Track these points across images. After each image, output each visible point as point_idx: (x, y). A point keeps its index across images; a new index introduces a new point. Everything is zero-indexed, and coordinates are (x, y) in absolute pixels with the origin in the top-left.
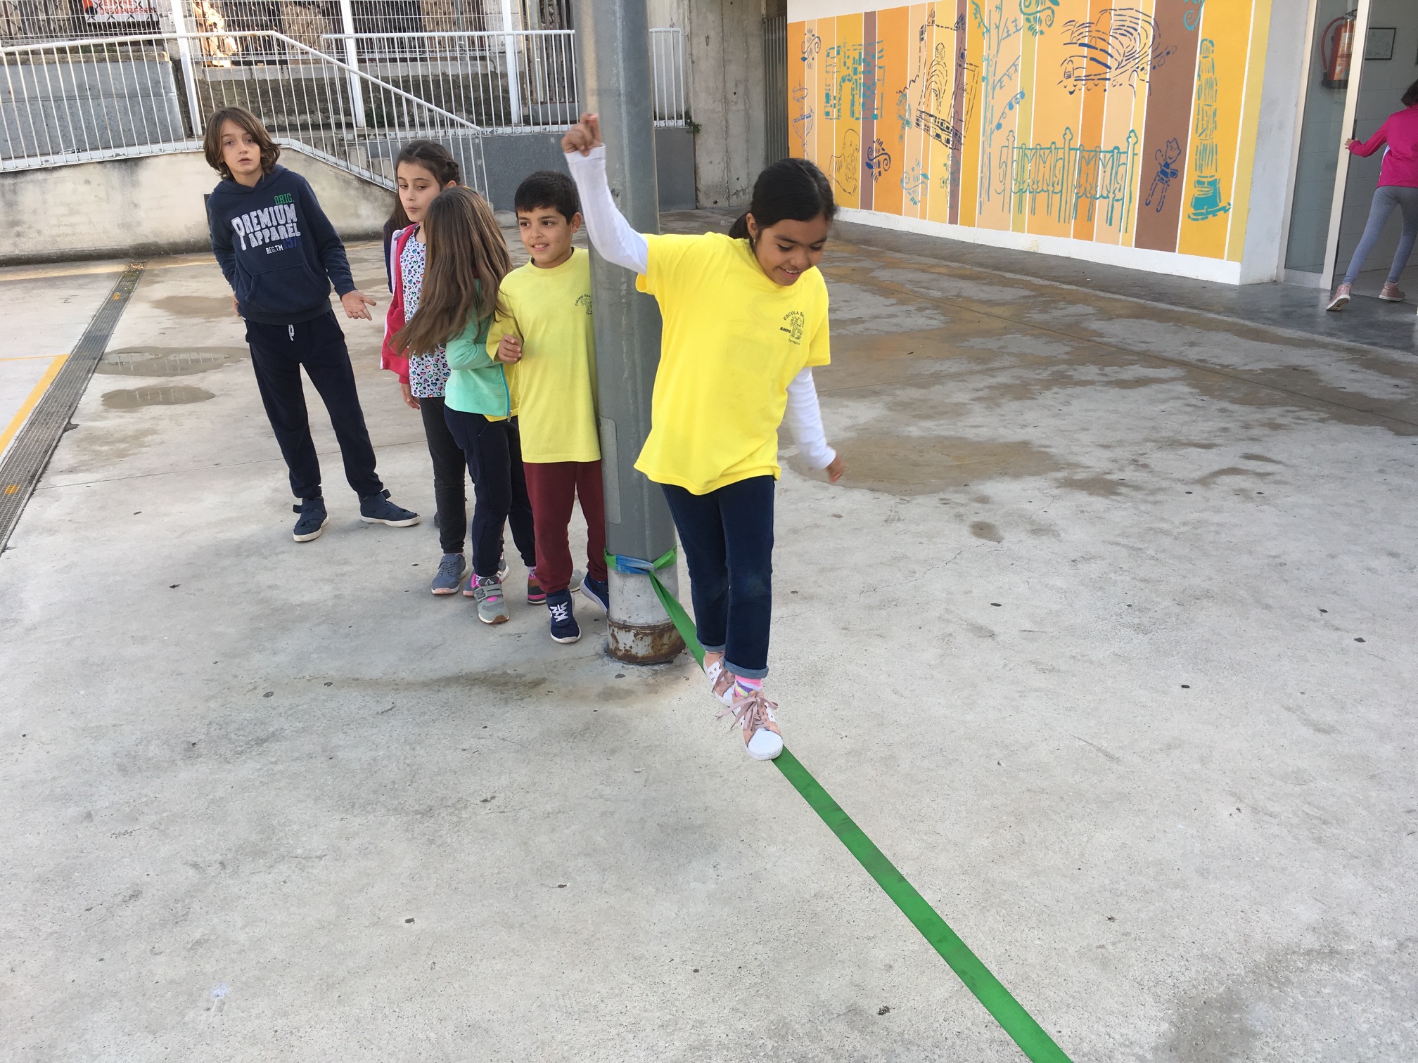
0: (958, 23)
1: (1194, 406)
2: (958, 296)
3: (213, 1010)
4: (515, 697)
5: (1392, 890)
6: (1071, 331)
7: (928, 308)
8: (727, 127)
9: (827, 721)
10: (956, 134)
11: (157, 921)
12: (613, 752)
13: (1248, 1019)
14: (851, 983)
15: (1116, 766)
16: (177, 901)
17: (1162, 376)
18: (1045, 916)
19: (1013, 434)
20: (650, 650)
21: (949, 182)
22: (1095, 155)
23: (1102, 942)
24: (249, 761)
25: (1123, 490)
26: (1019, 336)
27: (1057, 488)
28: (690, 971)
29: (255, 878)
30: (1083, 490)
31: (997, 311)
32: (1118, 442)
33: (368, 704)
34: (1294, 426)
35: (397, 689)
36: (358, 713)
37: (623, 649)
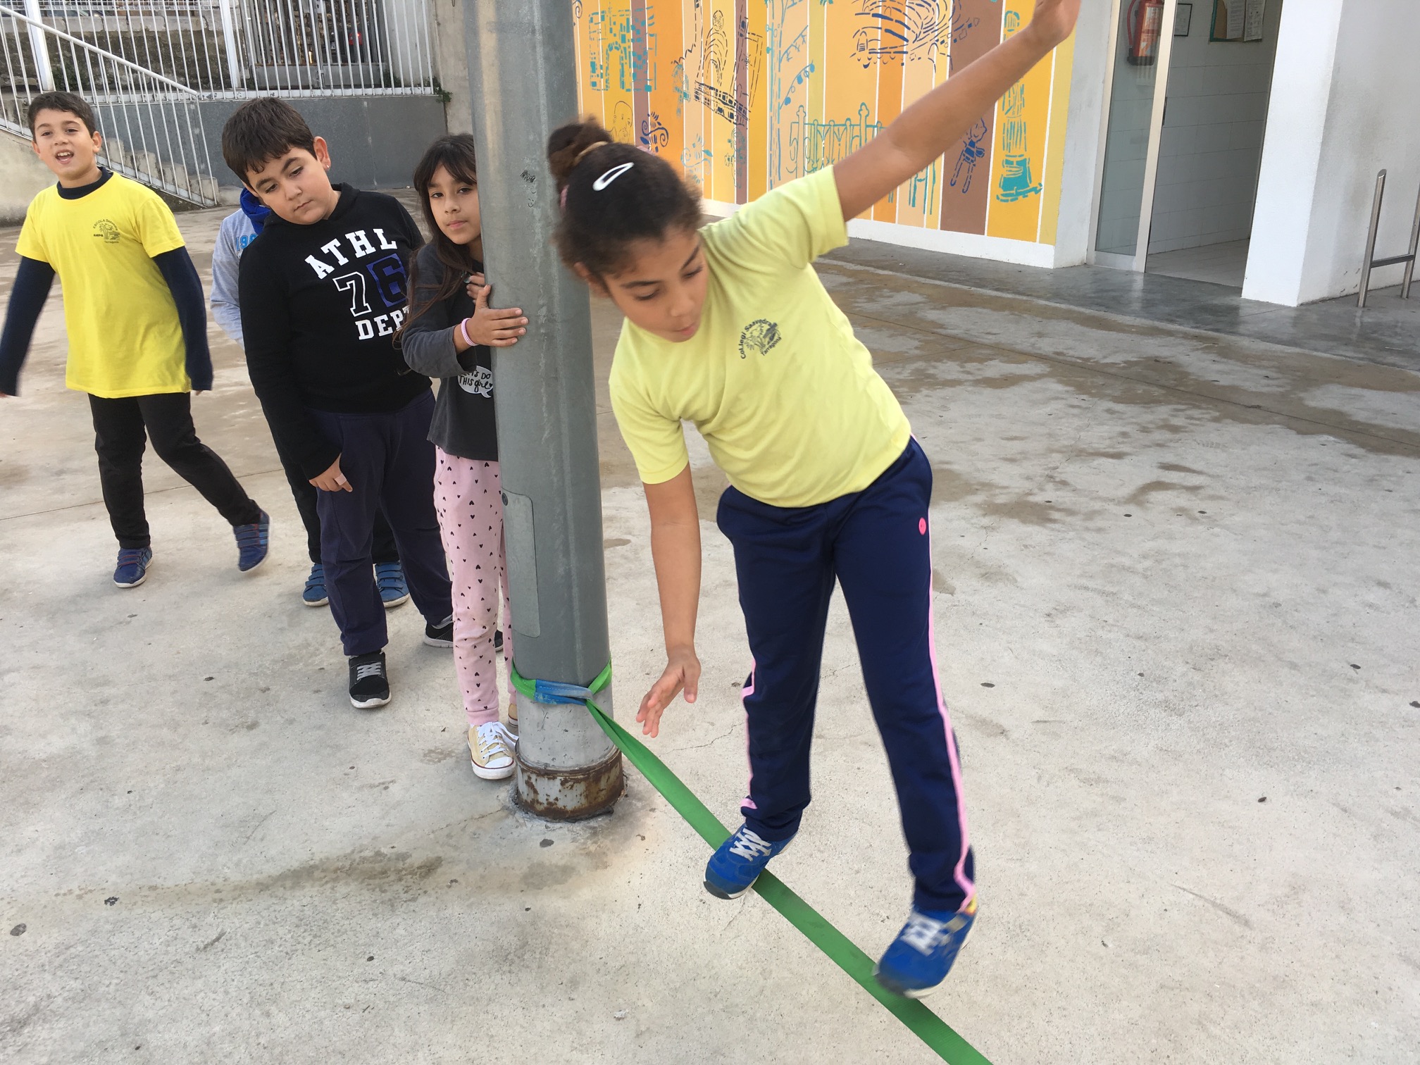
1: (1079, 407)
4: (404, 897)
10: (740, 109)
15: (1247, 931)
17: (1027, 372)
20: (583, 801)
21: (735, 159)
25: (1056, 515)
27: (984, 515)
30: (1012, 517)
32: (1021, 453)
33: (180, 932)
34: (1192, 427)
35: (221, 900)
36: (167, 953)
37: (545, 802)
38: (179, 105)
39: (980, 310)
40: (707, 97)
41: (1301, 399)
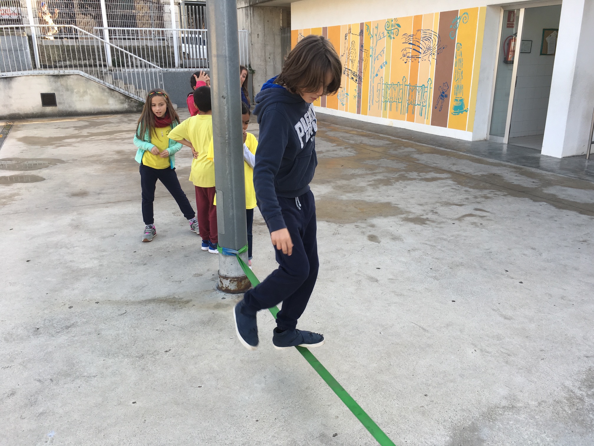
0: (360, 33)
1: (455, 189)
2: (361, 143)
3: (48, 442)
4: (179, 308)
5: (536, 382)
6: (407, 158)
7: (349, 148)
8: (266, 71)
9: (310, 316)
10: (360, 78)
11: (23, 405)
12: (221, 330)
13: (480, 434)
14: (322, 424)
15: (427, 333)
16: (31, 396)
17: (442, 177)
18: (400, 395)
19: (384, 199)
20: (236, 287)
21: (357, 97)
22: (415, 88)
23: (423, 405)
24: (63, 336)
25: (428, 222)
26: (385, 160)
27: (402, 221)
28: (255, 421)
29: (66, 386)
30: (412, 222)
31: (376, 149)
32: (426, 203)
33: (115, 311)
34: (494, 197)
35: (128, 305)
36: (110, 315)
37: (225, 287)
38: (155, 73)
39: (435, 155)
40: (348, 73)
41: (543, 190)
